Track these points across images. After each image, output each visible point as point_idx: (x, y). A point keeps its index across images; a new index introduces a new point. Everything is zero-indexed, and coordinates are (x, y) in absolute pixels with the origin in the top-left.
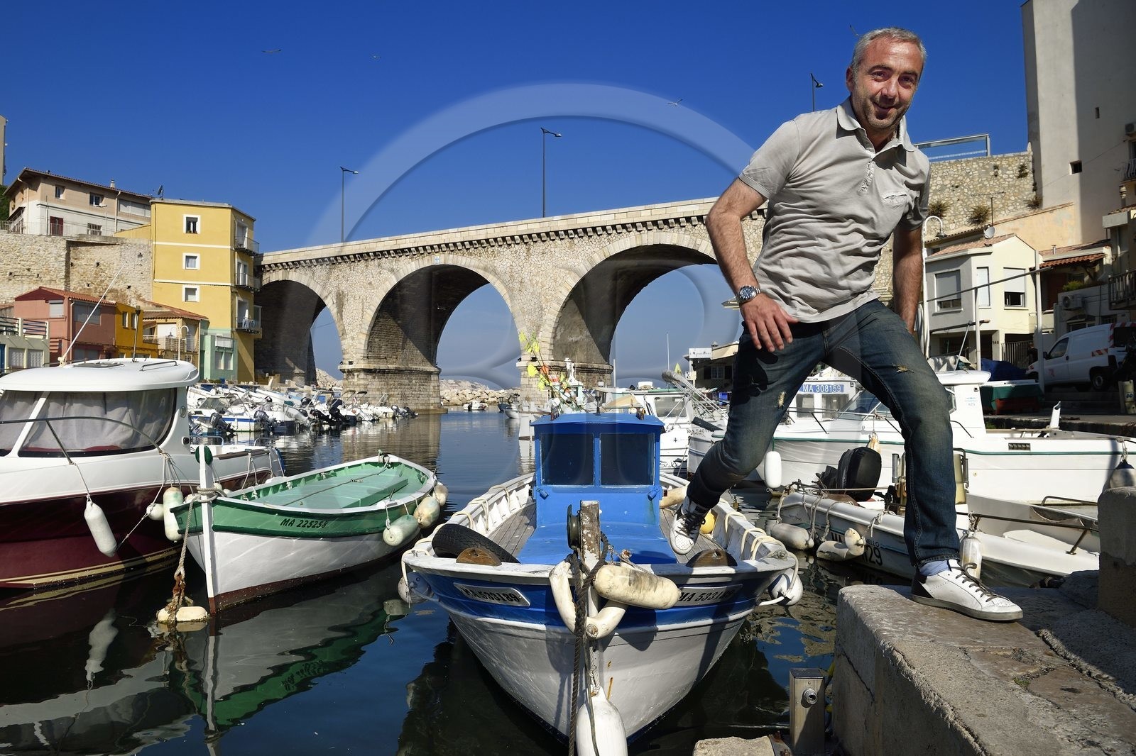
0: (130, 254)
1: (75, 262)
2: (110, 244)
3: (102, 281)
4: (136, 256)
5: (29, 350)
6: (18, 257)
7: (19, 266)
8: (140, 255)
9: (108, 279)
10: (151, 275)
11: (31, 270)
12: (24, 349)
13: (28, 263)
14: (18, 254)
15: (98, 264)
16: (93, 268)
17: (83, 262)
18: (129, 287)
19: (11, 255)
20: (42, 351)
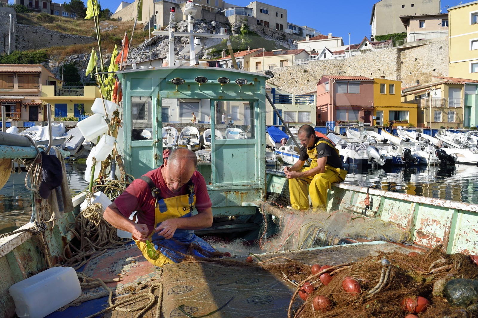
0: (435, 48)
1: (403, 61)
2: (422, 45)
3: (418, 69)
4: (439, 49)
5: (299, 112)
6: (374, 64)
7: (375, 69)
8: (441, 48)
9: (422, 67)
10: (448, 59)
11: (380, 70)
12: (296, 112)
13: (379, 66)
14: (375, 62)
15: (416, 59)
16: (413, 62)
17: (408, 59)
18: (434, 70)
19: (371, 63)
20: (310, 112)
